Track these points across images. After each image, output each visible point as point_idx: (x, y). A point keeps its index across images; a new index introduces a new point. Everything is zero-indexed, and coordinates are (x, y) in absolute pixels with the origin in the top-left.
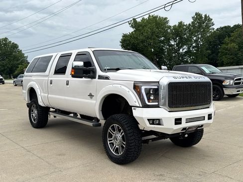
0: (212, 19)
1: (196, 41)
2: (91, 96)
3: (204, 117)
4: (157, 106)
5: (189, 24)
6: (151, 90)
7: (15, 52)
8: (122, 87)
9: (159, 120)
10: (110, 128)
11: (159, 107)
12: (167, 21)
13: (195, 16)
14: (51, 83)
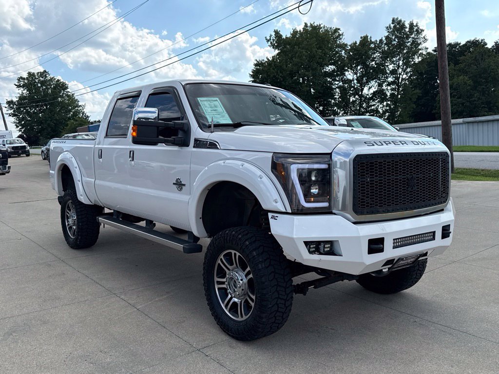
0: (422, 30)
1: (394, 72)
2: (179, 185)
3: (434, 233)
4: (327, 211)
5: (381, 41)
6: (314, 174)
7: (62, 97)
8: (246, 165)
9: (331, 243)
10: (222, 257)
11: (331, 213)
12: (340, 35)
13: (392, 26)
14: (100, 157)
